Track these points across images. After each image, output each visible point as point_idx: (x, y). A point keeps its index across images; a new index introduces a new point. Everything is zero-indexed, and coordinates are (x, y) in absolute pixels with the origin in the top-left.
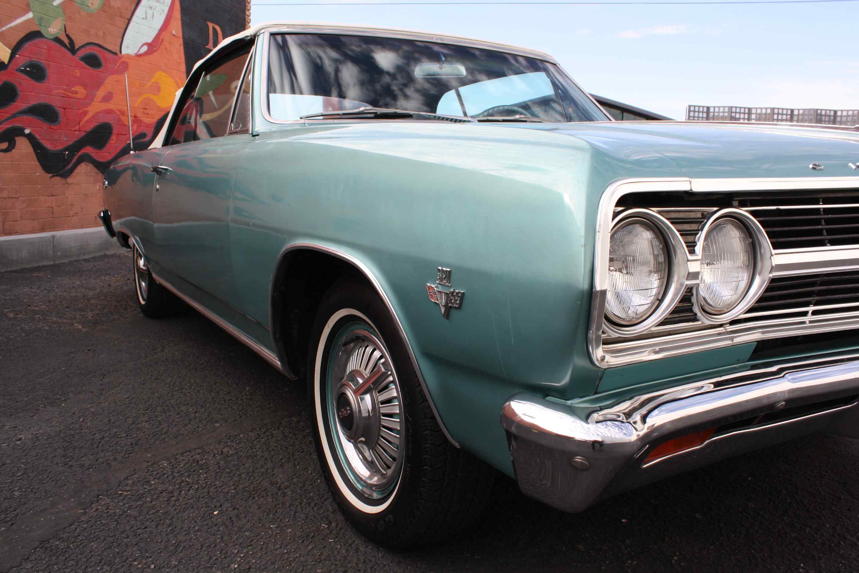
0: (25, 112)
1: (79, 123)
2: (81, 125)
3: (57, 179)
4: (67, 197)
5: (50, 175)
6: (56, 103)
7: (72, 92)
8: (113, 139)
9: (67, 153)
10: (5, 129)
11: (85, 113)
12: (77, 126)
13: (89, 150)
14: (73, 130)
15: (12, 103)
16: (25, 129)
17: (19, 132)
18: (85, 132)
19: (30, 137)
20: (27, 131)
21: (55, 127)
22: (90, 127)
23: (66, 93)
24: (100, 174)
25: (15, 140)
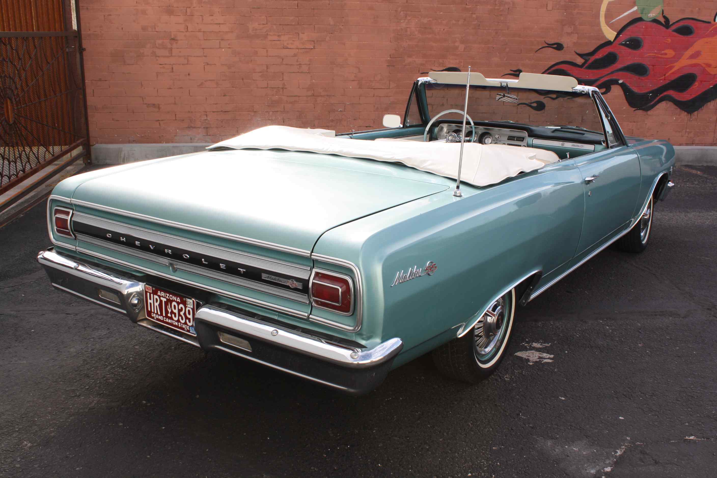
0: (621, 70)
1: (665, 75)
2: (667, 75)
3: (640, 112)
4: (646, 124)
5: (634, 109)
6: (646, 62)
7: (662, 54)
8: (696, 85)
9: (651, 95)
10: (605, 80)
11: (671, 68)
12: (662, 77)
13: (671, 93)
14: (658, 79)
15: (613, 65)
16: (620, 80)
17: (615, 82)
18: (669, 80)
19: (622, 85)
20: (620, 82)
21: (643, 78)
22: (674, 77)
23: (656, 55)
24: (679, 110)
25: (610, 88)
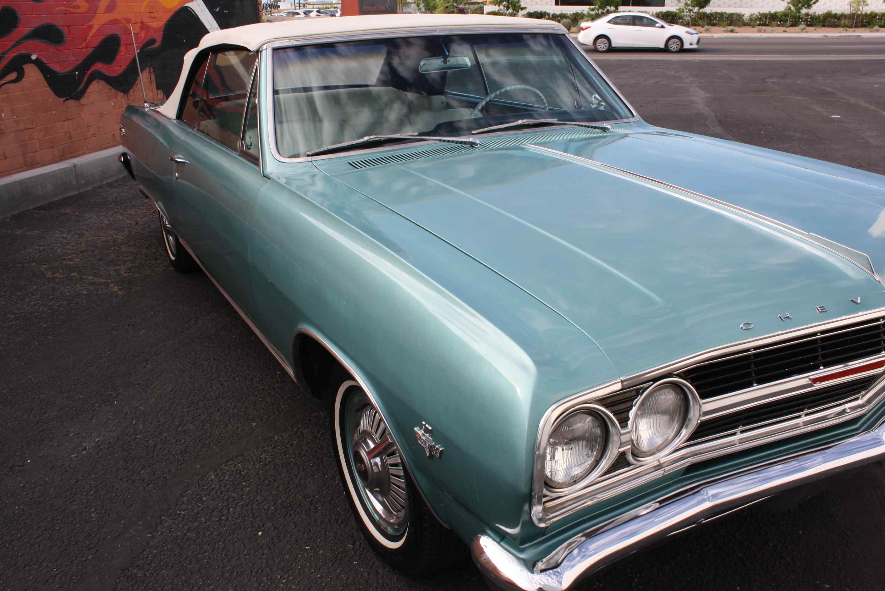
0: (28, 37)
1: (85, 39)
2: (87, 41)
3: (71, 102)
4: (83, 119)
5: (63, 99)
6: (59, 22)
7: (74, 7)
8: (122, 51)
9: (77, 73)
10: (11, 58)
11: (90, 27)
12: (83, 42)
13: (99, 66)
14: (80, 47)
15: (14, 29)
16: (32, 55)
17: (26, 59)
18: (93, 47)
19: (38, 63)
20: (34, 57)
21: (61, 48)
22: (96, 43)
23: (68, 9)
24: (113, 90)
25: (23, 69)
